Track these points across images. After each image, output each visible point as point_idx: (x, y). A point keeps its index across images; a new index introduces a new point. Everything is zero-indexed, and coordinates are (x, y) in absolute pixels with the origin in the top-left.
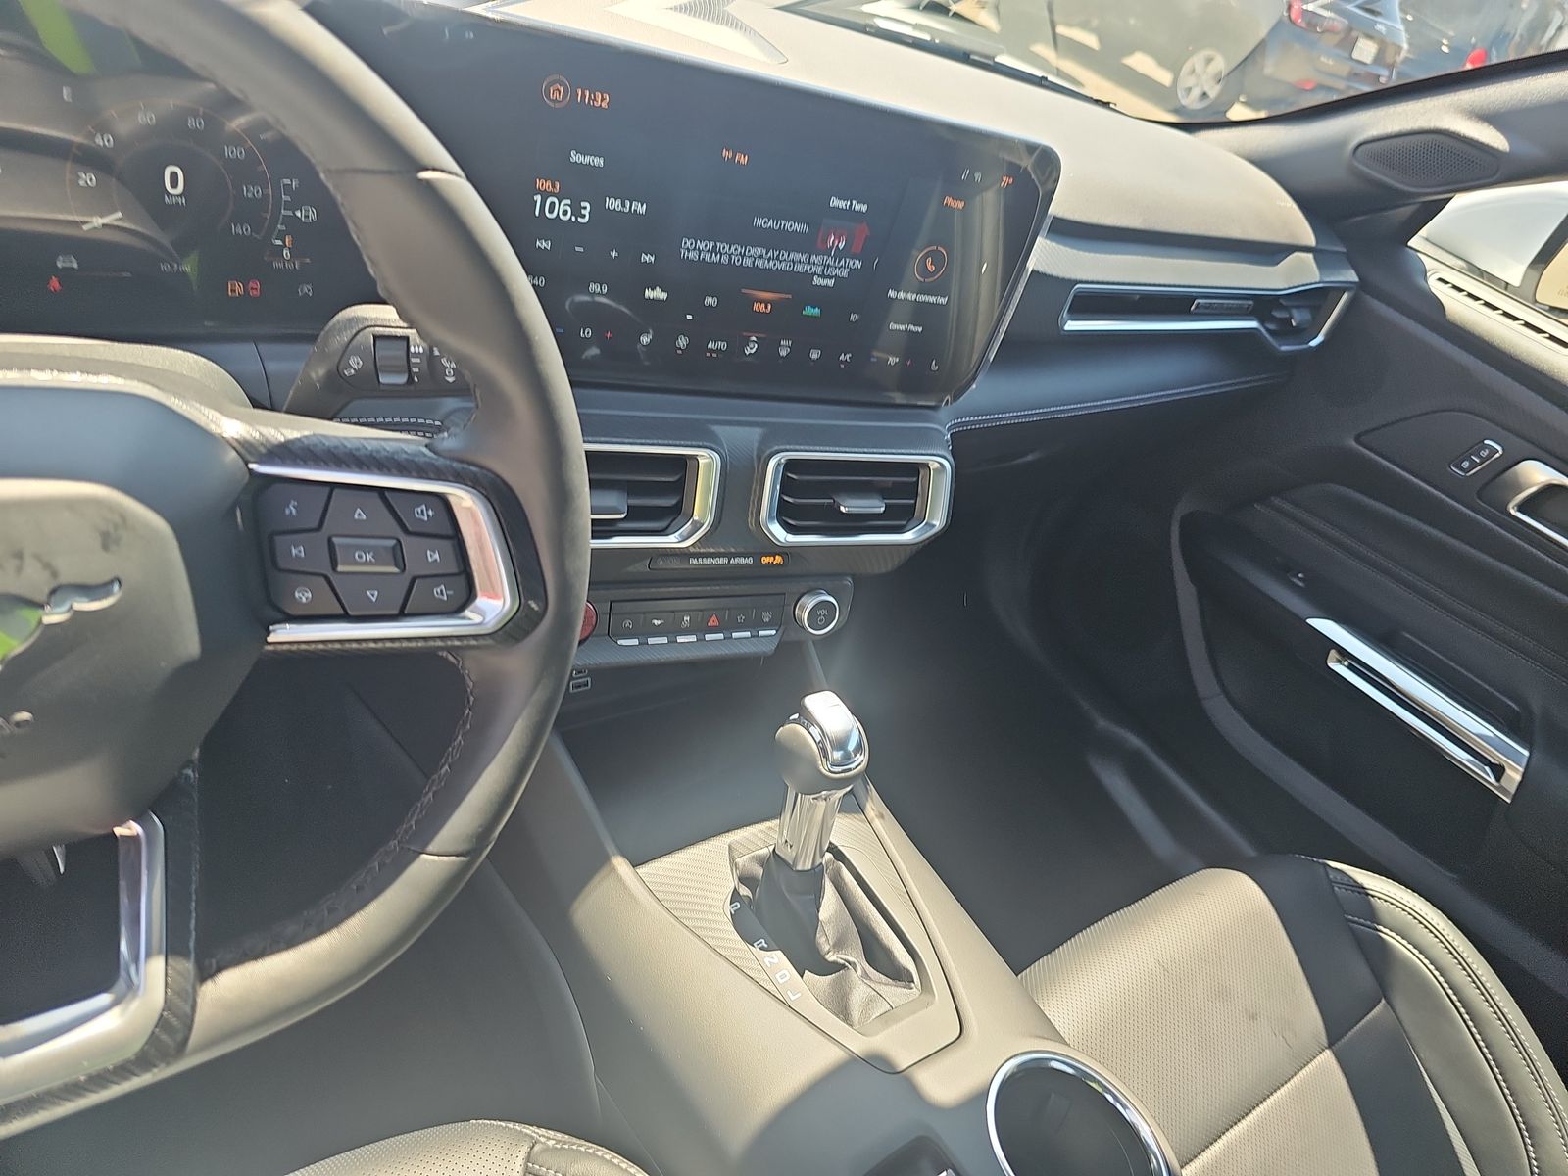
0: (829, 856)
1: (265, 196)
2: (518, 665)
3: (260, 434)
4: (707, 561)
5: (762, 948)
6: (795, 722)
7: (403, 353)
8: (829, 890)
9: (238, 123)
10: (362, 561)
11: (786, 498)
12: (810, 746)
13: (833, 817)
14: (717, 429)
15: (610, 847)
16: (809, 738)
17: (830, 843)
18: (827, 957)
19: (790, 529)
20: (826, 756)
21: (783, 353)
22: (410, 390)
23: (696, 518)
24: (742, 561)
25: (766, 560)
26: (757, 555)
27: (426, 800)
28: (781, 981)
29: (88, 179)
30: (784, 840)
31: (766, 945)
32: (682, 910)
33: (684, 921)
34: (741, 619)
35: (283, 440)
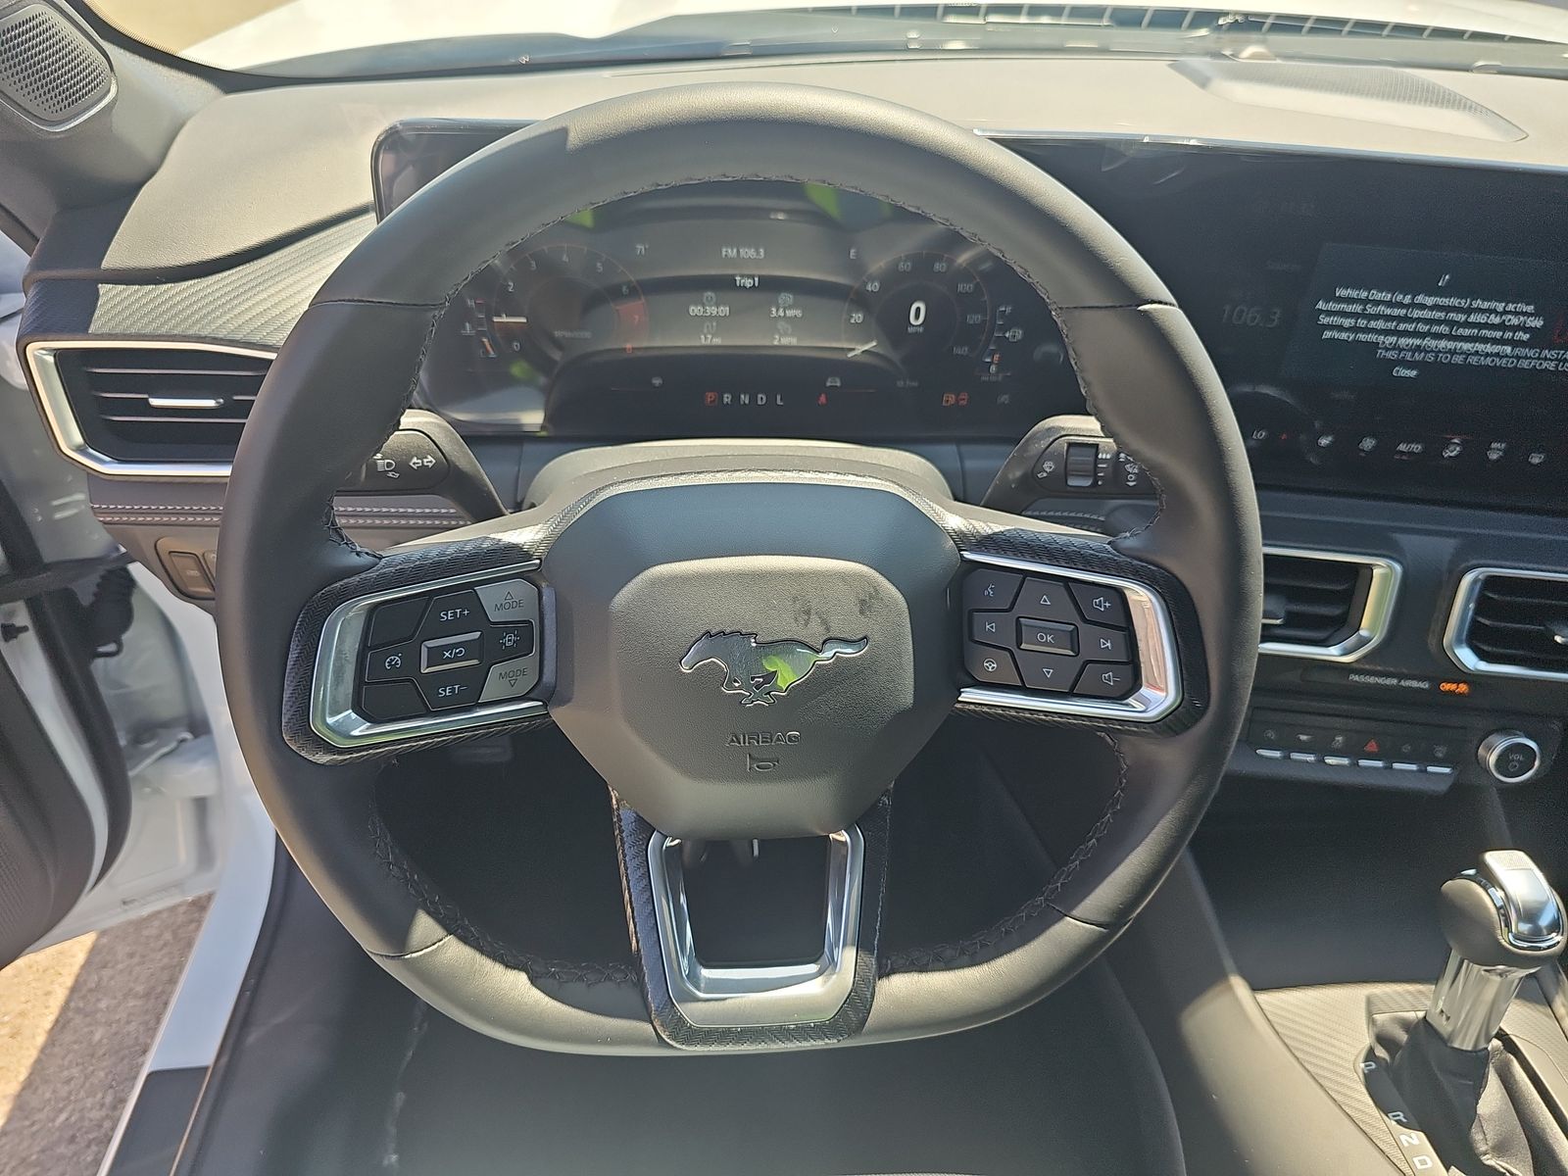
0: (1496, 1043)
1: (984, 322)
2: (1173, 758)
3: (973, 527)
4: (1372, 680)
5: (1399, 1122)
6: (1468, 877)
7: (1092, 459)
8: (1493, 1082)
9: (963, 258)
10: (1041, 642)
11: (1483, 620)
12: (1486, 908)
13: (1507, 1000)
14: (1398, 536)
15: (1228, 963)
16: (1488, 900)
17: (1501, 1029)
18: (1483, 1158)
19: (1483, 655)
20: (1508, 925)
21: (1493, 456)
22: (1094, 493)
23: (1363, 632)
24: (1415, 684)
25: (1446, 687)
26: (1436, 681)
27: (1073, 866)
28: (1419, 1166)
29: (858, 317)
30: (1439, 1010)
31: (1404, 1120)
32: (1308, 1053)
33: (1306, 1064)
34: (1407, 748)
35: (990, 532)
